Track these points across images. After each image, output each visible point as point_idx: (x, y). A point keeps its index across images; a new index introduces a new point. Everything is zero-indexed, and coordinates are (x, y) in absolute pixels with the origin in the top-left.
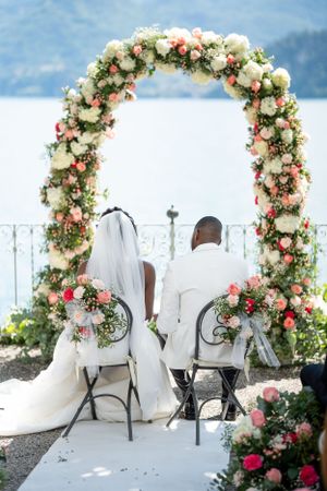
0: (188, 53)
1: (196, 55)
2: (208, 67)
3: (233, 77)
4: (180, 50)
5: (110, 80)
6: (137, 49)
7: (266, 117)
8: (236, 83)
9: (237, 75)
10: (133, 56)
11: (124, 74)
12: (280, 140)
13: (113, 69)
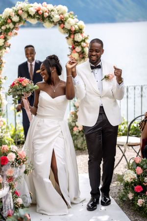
0: (43, 14)
1: (46, 14)
2: (51, 20)
3: (62, 25)
4: (39, 12)
5: (8, 26)
6: (20, 12)
7: (77, 42)
8: (64, 27)
9: (64, 24)
10: (18, 15)
11: (14, 23)
12: (84, 52)
13: (9, 21)
